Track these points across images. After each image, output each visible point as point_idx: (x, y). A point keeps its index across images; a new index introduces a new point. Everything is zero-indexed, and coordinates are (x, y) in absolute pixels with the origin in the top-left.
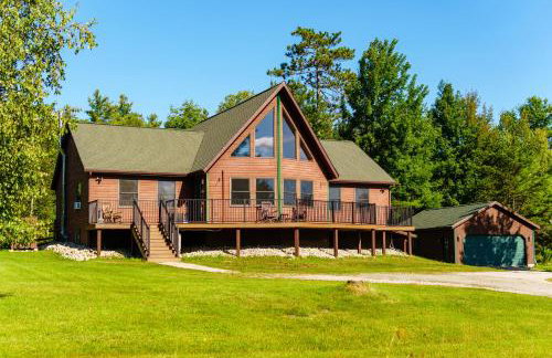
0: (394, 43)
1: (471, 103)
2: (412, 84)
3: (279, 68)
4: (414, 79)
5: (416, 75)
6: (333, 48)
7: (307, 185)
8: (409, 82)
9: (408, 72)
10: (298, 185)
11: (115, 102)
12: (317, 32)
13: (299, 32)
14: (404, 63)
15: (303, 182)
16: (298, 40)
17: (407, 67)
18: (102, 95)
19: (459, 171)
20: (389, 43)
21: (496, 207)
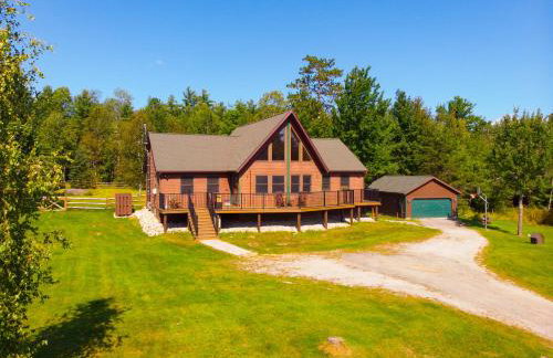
0: (369, 69)
1: (418, 104)
2: (381, 98)
3: (294, 83)
6: (329, 69)
7: (307, 179)
9: (379, 90)
10: (301, 179)
11: (199, 94)
12: (319, 59)
13: (308, 58)
14: (376, 83)
15: (304, 177)
16: (307, 64)
17: (378, 86)
18: (192, 89)
19: (409, 150)
20: (365, 69)
21: (434, 180)
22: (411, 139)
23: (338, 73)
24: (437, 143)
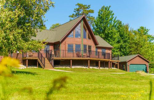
0: (110, 7)
1: (127, 27)
2: (115, 19)
3: (72, 15)
4: (116, 18)
5: (116, 17)
6: (88, 10)
8: (114, 19)
9: (114, 16)
10: (87, 47)
12: (83, 5)
14: (112, 13)
15: (89, 46)
17: (113, 14)
19: (124, 46)
20: (108, 7)
21: (138, 56)
22: (125, 42)
23: (92, 12)
24: (136, 44)
